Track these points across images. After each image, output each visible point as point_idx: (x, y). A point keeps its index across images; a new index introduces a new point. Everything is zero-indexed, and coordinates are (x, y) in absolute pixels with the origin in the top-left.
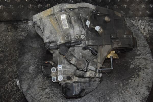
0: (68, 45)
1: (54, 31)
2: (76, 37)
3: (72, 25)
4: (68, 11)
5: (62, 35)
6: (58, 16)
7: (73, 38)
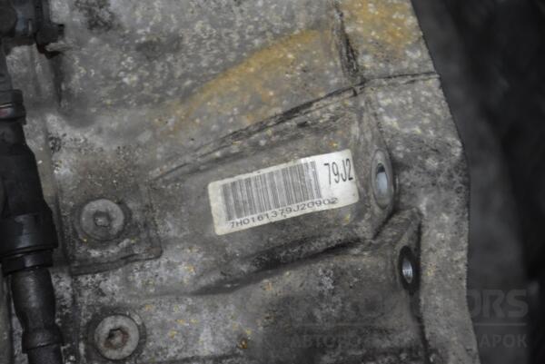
0: (25, 242)
1: (179, 73)
2: (121, 322)
3: (251, 279)
4: (389, 233)
5: (140, 157)
6: (334, 119)
7: (100, 293)
